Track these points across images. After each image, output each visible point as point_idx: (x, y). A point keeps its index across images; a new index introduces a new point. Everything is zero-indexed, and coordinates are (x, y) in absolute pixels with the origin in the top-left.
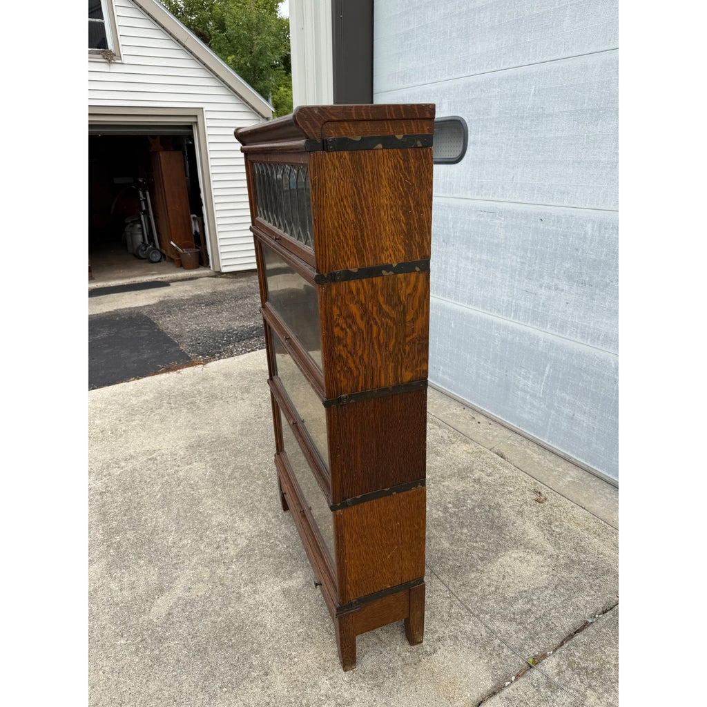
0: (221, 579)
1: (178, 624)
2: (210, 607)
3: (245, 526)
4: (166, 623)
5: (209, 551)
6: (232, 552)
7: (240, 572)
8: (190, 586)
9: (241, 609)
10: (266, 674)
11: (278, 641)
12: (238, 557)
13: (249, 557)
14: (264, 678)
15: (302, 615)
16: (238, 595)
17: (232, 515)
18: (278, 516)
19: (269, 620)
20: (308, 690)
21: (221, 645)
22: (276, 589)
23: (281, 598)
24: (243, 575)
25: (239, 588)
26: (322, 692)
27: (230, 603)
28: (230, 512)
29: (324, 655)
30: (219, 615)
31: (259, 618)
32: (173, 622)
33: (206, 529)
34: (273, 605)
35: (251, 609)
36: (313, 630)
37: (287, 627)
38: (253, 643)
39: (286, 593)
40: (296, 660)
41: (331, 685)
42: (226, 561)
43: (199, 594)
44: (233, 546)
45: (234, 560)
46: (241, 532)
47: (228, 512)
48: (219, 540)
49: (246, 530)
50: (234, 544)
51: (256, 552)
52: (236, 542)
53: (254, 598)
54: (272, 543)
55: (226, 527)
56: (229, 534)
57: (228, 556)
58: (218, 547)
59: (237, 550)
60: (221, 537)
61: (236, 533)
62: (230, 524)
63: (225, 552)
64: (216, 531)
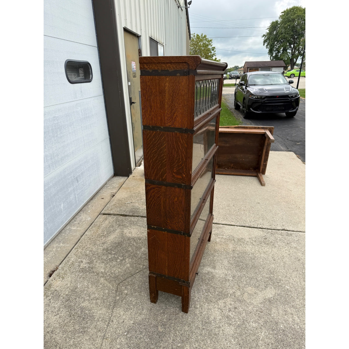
0: (239, 289)
1: (262, 281)
2: (248, 280)
3: (216, 314)
4: (268, 284)
5: (241, 309)
6: (229, 301)
7: (229, 287)
8: (255, 295)
10: (234, 250)
12: (226, 296)
13: (221, 292)
14: (235, 250)
16: (234, 278)
17: (220, 327)
18: (194, 307)
19: (226, 262)
21: (246, 265)
23: (217, 267)
24: (228, 285)
25: (232, 280)
26: (220, 239)
27: (239, 276)
28: (219, 331)
29: (214, 245)
30: (244, 275)
31: (229, 265)
32: (264, 283)
33: (239, 326)
34: (222, 266)
35: (231, 270)
36: (212, 252)
38: (235, 260)
39: (214, 268)
42: (234, 297)
43: (251, 288)
44: (227, 304)
45: (229, 295)
46: (220, 310)
47: (221, 332)
48: (234, 313)
49: (216, 310)
50: (226, 304)
51: (217, 293)
52: (225, 305)
53: (228, 272)
54: (207, 293)
55: (226, 319)
56: (226, 313)
57: (232, 299)
58: (236, 308)
59: (226, 300)
60: (232, 314)
61: (223, 312)
62: (223, 320)
63: (232, 303)
64: (233, 320)
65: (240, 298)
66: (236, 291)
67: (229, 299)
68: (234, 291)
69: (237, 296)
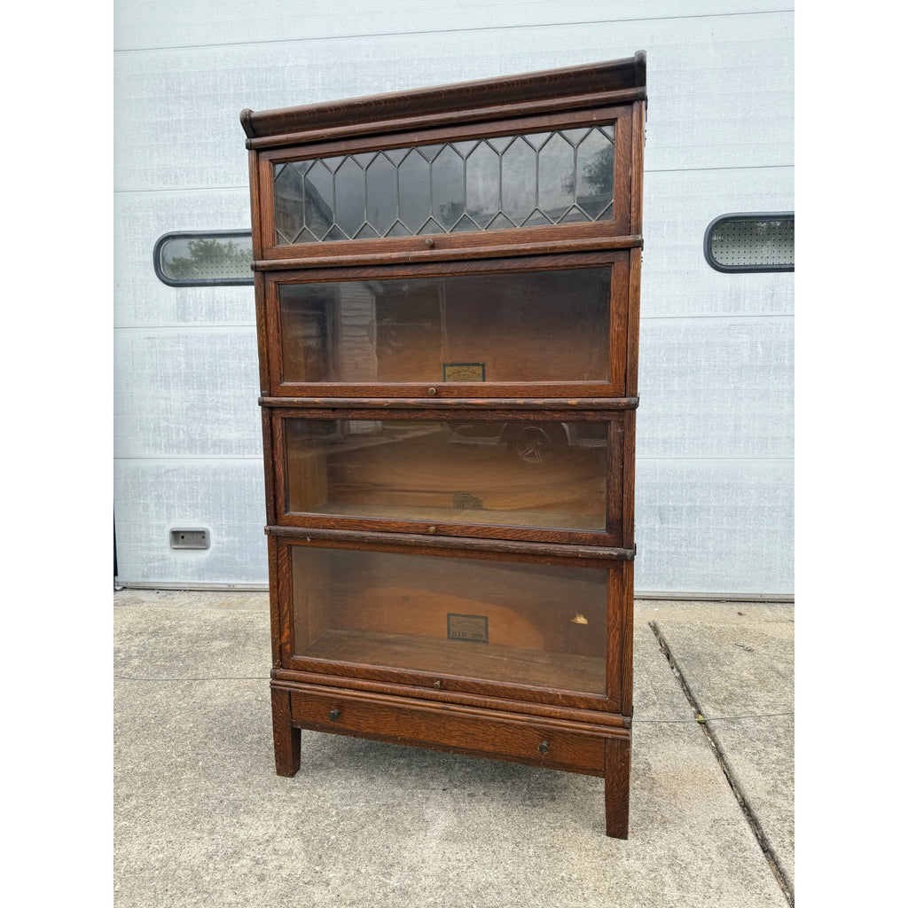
3: (256, 828)
5: (254, 892)
6: (296, 864)
7: (352, 872)
9: (430, 899)
11: (529, 882)
12: (316, 861)
13: (334, 847)
15: (506, 839)
16: (398, 892)
17: (212, 832)
18: (292, 787)
19: (483, 876)
20: (631, 883)
22: (433, 844)
23: (455, 847)
24: (363, 871)
25: (384, 885)
26: (643, 871)
28: (201, 831)
29: (588, 847)
31: (469, 886)
33: (196, 877)
34: (459, 860)
35: (442, 887)
36: (541, 839)
37: (513, 863)
39: (449, 837)
40: (575, 876)
41: (638, 859)
42: (306, 880)
44: (284, 858)
45: (317, 869)
46: (266, 837)
47: (198, 835)
48: (245, 870)
49: (270, 831)
50: (281, 856)
51: (333, 837)
52: (280, 853)
53: (426, 876)
54: (337, 814)
55: (230, 850)
56: (251, 852)
57: (299, 872)
58: (262, 878)
59: (300, 857)
60: (242, 866)
61: (260, 844)
62: (230, 843)
63: (284, 873)
64: (221, 866)
65: (298, 897)
66: (330, 887)
67: (300, 864)
68: (333, 883)
69: (310, 888)
